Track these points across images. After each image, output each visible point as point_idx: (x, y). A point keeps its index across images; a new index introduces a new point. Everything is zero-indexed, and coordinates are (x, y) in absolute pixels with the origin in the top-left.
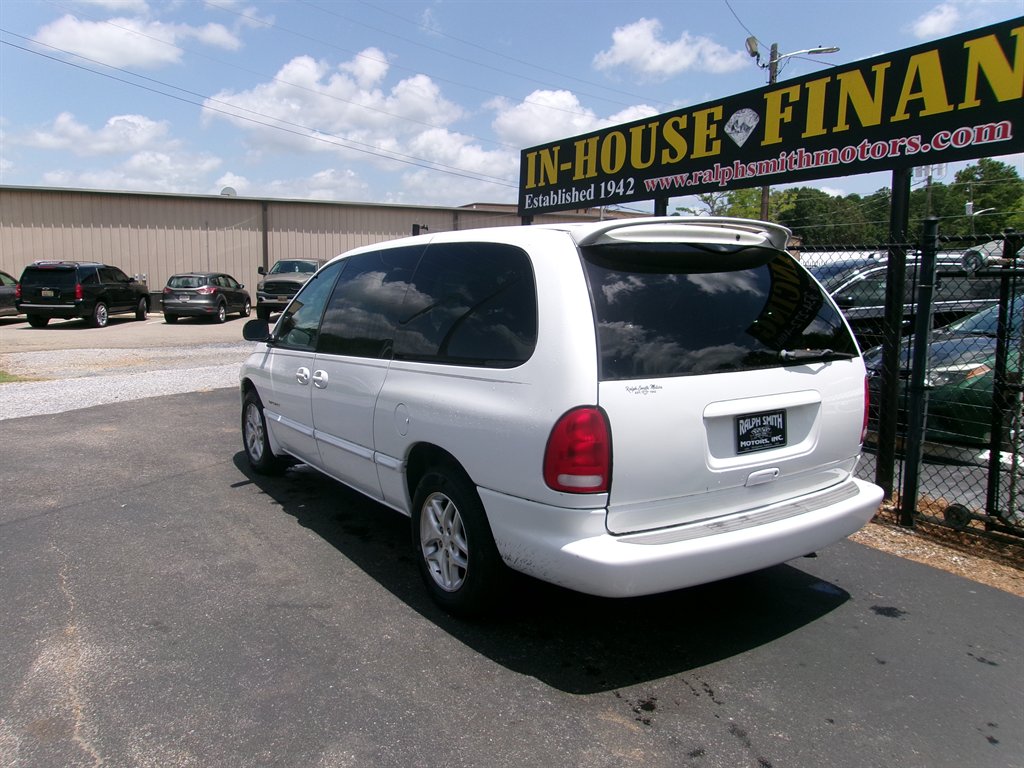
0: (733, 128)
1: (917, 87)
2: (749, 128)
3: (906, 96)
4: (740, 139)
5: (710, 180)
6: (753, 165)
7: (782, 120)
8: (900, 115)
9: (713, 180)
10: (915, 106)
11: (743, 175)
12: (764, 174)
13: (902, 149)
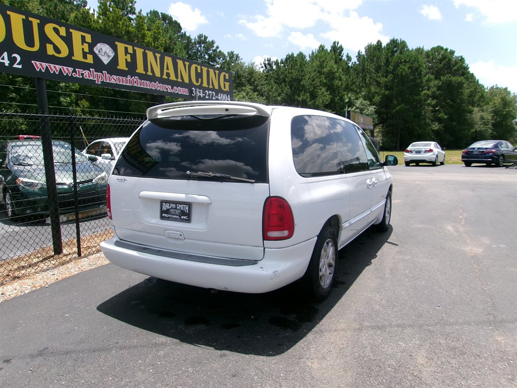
0: (99, 52)
1: (168, 69)
2: (109, 56)
3: (165, 71)
4: (106, 60)
5: (89, 77)
6: (114, 77)
7: (126, 59)
8: (165, 77)
9: (92, 78)
10: (168, 75)
11: (110, 81)
12: (121, 83)
13: (167, 89)
